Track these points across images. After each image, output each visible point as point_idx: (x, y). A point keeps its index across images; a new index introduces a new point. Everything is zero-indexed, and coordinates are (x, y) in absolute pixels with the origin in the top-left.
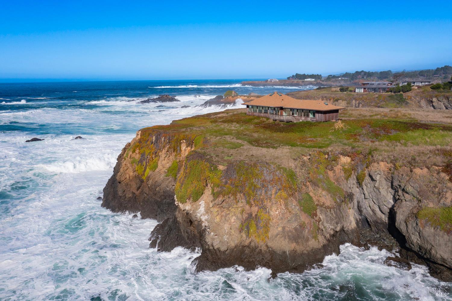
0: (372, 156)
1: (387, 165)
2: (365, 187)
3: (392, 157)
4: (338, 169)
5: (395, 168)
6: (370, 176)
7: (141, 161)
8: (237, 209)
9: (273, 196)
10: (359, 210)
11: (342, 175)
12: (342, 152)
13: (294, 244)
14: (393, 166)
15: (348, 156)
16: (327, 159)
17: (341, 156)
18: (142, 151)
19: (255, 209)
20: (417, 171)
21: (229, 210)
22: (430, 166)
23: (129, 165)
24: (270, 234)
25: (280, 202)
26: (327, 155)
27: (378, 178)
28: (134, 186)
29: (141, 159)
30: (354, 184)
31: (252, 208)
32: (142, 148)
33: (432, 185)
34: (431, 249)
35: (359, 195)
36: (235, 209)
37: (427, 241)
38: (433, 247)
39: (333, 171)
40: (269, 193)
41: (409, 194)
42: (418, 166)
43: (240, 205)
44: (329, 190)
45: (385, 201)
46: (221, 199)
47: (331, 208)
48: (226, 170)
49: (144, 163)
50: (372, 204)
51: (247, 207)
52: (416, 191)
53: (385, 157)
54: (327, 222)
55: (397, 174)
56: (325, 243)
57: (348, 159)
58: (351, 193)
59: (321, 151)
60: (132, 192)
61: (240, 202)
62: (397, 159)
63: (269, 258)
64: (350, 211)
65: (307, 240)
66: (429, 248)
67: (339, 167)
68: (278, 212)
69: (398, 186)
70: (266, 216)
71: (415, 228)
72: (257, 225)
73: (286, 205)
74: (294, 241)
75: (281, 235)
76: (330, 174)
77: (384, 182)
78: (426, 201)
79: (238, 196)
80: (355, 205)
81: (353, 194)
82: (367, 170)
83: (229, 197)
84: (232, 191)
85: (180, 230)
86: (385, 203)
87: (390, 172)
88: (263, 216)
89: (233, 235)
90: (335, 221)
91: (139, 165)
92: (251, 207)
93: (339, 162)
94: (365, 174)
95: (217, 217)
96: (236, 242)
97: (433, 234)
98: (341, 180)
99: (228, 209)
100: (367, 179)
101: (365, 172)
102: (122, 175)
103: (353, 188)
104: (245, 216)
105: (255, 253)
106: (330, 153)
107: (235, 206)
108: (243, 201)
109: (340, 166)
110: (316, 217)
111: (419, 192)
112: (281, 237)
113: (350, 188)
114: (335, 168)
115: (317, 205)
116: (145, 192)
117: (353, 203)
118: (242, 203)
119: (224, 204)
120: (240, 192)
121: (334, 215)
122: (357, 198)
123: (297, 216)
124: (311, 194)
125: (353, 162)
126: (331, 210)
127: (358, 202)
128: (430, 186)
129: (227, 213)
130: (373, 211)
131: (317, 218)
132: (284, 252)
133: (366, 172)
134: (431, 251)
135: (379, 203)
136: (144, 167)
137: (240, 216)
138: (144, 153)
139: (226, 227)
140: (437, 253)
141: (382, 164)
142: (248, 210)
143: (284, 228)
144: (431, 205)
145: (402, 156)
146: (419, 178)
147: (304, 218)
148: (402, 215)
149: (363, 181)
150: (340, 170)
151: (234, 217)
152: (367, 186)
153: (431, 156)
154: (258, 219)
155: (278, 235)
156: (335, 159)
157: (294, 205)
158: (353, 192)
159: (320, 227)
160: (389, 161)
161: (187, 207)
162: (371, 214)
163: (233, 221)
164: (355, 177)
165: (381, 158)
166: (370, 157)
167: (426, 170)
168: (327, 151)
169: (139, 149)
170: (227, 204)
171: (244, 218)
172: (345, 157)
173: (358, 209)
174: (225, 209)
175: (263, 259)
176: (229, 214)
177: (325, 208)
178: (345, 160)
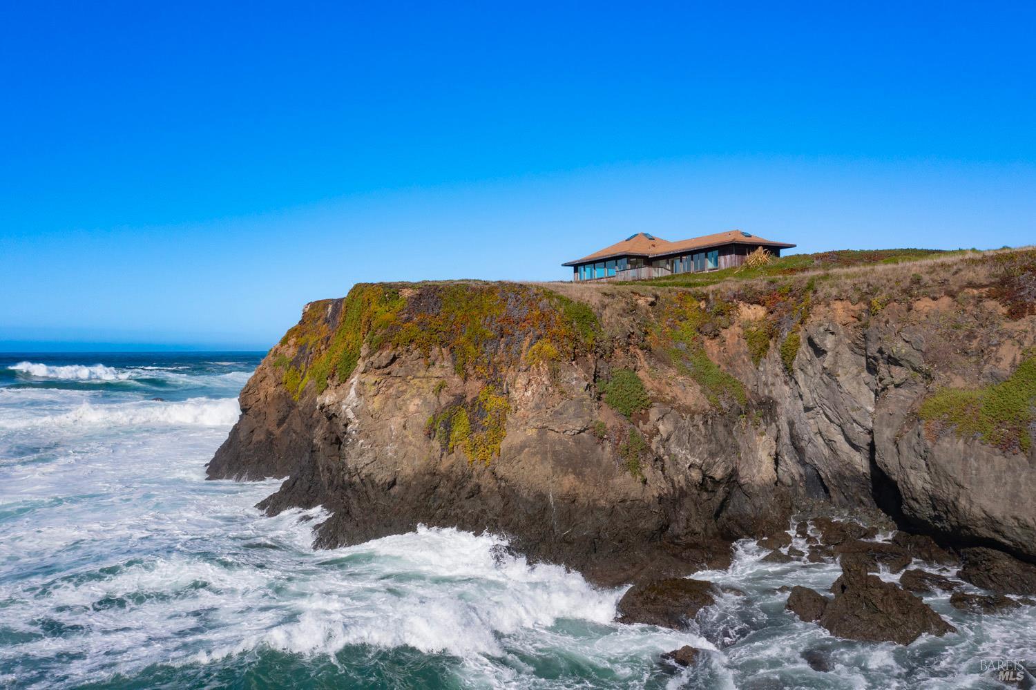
0: (815, 292)
1: (852, 307)
2: (800, 376)
3: (865, 286)
4: (732, 335)
5: (872, 312)
6: (811, 342)
7: (296, 362)
8: (428, 382)
9: (523, 356)
10: (795, 448)
11: (742, 349)
12: (742, 292)
13: (571, 477)
14: (867, 307)
15: (759, 303)
16: (705, 310)
17: (741, 304)
18: (302, 340)
19: (474, 387)
20: (924, 305)
21: (407, 383)
22: (956, 288)
23: (268, 370)
24: (503, 445)
25: (538, 367)
26: (703, 302)
27: (829, 342)
28: (273, 416)
29: (297, 358)
30: (777, 375)
31: (468, 384)
32: (303, 334)
33: (961, 333)
34: (957, 499)
35: (790, 403)
36: (420, 381)
37: (947, 477)
38: (961, 491)
39: (718, 340)
40: (514, 348)
41: (901, 365)
42: (926, 295)
43: (436, 371)
44: (699, 378)
45: (853, 409)
46: (387, 353)
47: (694, 413)
48: (415, 297)
49: (303, 365)
50: (823, 422)
51: (457, 380)
52: (918, 354)
53: (846, 288)
54: (680, 443)
55: (876, 324)
56: (666, 491)
57: (760, 311)
58: (770, 398)
59: (689, 293)
60: (268, 430)
61: (437, 364)
62: (877, 289)
63: (498, 510)
64: (761, 440)
65: (609, 474)
66: (952, 497)
67: (735, 329)
68: (530, 392)
69: (878, 355)
70: (500, 401)
71: (916, 448)
72: (472, 421)
73: (554, 374)
74: (570, 470)
75: (535, 447)
76: (712, 346)
77: (847, 355)
78: (945, 372)
79: (436, 350)
80: (782, 433)
81: (775, 403)
82: (802, 329)
83: (407, 351)
84: (418, 337)
85: (318, 468)
86: (854, 414)
87: (859, 323)
88: (494, 402)
89: (410, 443)
90: (706, 446)
91: (291, 370)
92: (465, 380)
93: (736, 318)
94: (799, 338)
95: (376, 399)
96: (417, 463)
97: (962, 455)
98: (740, 361)
99: (404, 379)
100: (805, 352)
101: (800, 333)
102: (251, 391)
103: (773, 384)
104: (445, 399)
105: (464, 494)
106: (711, 297)
107: (422, 373)
108: (445, 364)
109: (737, 329)
110: (645, 424)
111: (924, 354)
112: (535, 454)
113: (766, 384)
114: (724, 333)
115: (655, 400)
116: (295, 429)
117: (777, 426)
118: (443, 369)
119: (395, 367)
120: (443, 344)
121: (703, 431)
122: (788, 411)
123: (583, 405)
124: (641, 374)
125: (770, 317)
126: (696, 416)
127: (791, 424)
128: (957, 336)
129: (401, 389)
130: (829, 443)
131: (648, 427)
132: (541, 497)
133: (802, 335)
134: (956, 503)
135: (840, 416)
136: (302, 374)
137: (431, 397)
138: (307, 344)
139: (395, 423)
140: (971, 503)
141: (838, 305)
142: (457, 388)
143: (543, 430)
144: (958, 382)
145: (889, 280)
146: (925, 318)
147: (607, 417)
148: (888, 426)
149: (793, 358)
150: (737, 338)
151: (417, 401)
152: (806, 373)
153: (961, 267)
154: (477, 408)
155: (522, 447)
156: (725, 311)
157: (575, 377)
158: (774, 394)
159: (654, 447)
160: (856, 297)
161: (328, 398)
162: (827, 455)
163: (412, 408)
164: (777, 356)
165: (834, 292)
166: (810, 293)
167: (946, 300)
168: (705, 292)
169: (298, 337)
170: (403, 368)
171: (443, 403)
172: (752, 307)
173: (793, 444)
174: (398, 380)
175: (483, 511)
176: (404, 392)
177: (678, 409)
178: (752, 313)
